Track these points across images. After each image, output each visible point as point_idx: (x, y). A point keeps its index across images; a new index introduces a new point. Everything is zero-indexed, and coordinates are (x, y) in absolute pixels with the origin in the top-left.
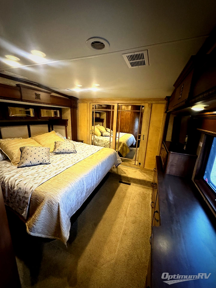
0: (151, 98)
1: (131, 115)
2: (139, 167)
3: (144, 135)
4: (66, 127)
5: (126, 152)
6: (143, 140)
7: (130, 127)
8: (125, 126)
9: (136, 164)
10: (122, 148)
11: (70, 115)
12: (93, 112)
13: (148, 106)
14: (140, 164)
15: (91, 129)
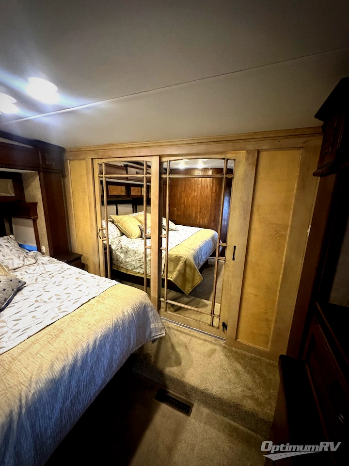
0: (255, 133)
1: (212, 189)
2: (223, 335)
3: (235, 247)
4: (35, 221)
5: (193, 281)
6: (234, 259)
7: (210, 216)
8: (200, 213)
9: (216, 323)
10: (182, 272)
11: (40, 191)
12: (102, 182)
13: (247, 159)
14: (225, 326)
15: (99, 227)
